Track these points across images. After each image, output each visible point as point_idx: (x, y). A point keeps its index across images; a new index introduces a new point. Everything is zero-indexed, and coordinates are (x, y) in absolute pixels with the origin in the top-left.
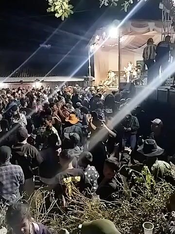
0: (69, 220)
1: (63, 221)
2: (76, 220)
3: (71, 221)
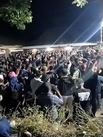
3: (79, 129)
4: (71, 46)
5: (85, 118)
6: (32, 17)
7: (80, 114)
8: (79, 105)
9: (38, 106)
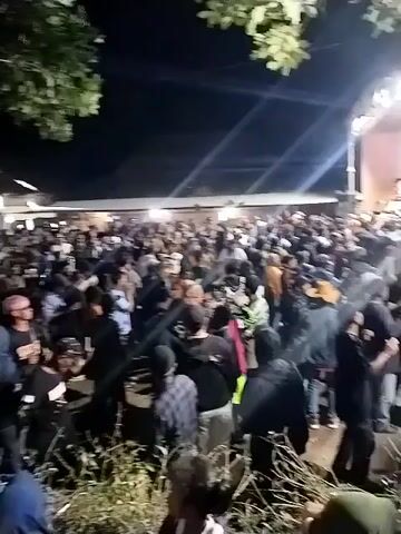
0: (278, 522)
1: (266, 522)
2: (295, 524)
3: (284, 526)
4: (241, 206)
5: (306, 487)
6: (100, 96)
7: (287, 473)
8: (283, 439)
9: (130, 443)
